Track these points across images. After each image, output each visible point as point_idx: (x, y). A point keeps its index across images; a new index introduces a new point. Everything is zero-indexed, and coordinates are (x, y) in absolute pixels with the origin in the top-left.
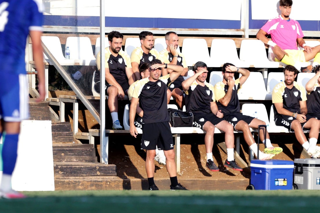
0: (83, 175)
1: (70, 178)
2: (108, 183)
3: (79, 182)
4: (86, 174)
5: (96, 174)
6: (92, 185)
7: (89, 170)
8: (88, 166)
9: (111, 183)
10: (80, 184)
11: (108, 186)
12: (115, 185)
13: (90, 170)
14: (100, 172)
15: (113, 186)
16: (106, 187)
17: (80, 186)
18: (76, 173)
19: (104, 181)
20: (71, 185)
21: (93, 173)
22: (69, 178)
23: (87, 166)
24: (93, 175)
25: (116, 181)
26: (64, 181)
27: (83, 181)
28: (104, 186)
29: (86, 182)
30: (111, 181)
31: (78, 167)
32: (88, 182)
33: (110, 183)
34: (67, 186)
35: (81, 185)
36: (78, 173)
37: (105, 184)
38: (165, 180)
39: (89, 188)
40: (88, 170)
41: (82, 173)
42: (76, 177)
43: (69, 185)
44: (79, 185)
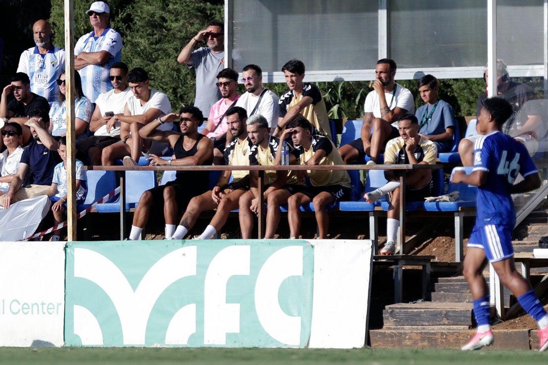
0: (424, 324)
1: (405, 328)
2: (445, 336)
3: (405, 334)
4: (428, 321)
5: (442, 323)
6: (423, 339)
7: (432, 315)
8: (431, 310)
9: (448, 335)
10: (407, 337)
11: (444, 341)
12: (453, 340)
13: (435, 315)
14: (447, 319)
15: (451, 340)
16: (442, 342)
17: (407, 341)
18: (413, 320)
19: (438, 333)
20: (395, 339)
21: (438, 321)
22: (403, 329)
23: (429, 310)
24: (438, 323)
25: (455, 332)
26: (385, 332)
27: (411, 333)
28: (439, 341)
29: (414, 334)
30: (448, 332)
31: (415, 310)
32: (417, 333)
33: (446, 335)
34: (390, 339)
35: (408, 339)
36: (417, 320)
37: (440, 337)
38: (519, 331)
39: (420, 344)
40: (430, 315)
41: (422, 321)
42: (414, 327)
43: (392, 339)
44: (405, 339)
